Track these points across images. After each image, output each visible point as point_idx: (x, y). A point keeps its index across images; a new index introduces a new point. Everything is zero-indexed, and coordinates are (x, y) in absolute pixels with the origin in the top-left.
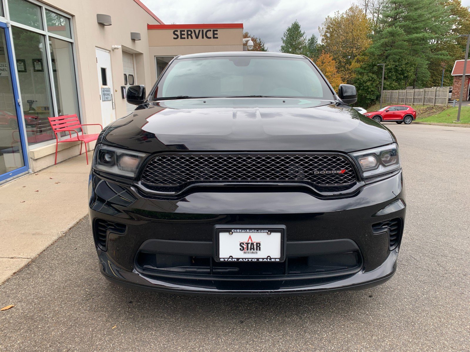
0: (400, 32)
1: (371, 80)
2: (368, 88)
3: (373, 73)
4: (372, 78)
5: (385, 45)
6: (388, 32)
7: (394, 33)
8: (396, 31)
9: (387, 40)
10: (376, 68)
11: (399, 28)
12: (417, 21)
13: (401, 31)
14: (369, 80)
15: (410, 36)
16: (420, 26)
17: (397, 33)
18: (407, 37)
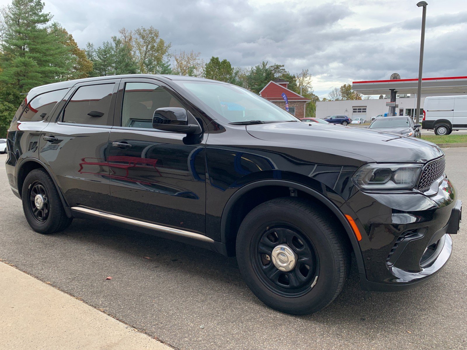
0: (33, 64)
1: (8, 110)
2: (6, 118)
3: (9, 102)
4: (9, 107)
5: (18, 74)
6: (21, 61)
7: (27, 64)
8: (29, 62)
9: (18, 69)
10: (11, 97)
11: (32, 60)
12: (46, 54)
13: (35, 63)
14: (6, 110)
15: (43, 69)
16: (50, 60)
17: (30, 65)
18: (39, 69)
